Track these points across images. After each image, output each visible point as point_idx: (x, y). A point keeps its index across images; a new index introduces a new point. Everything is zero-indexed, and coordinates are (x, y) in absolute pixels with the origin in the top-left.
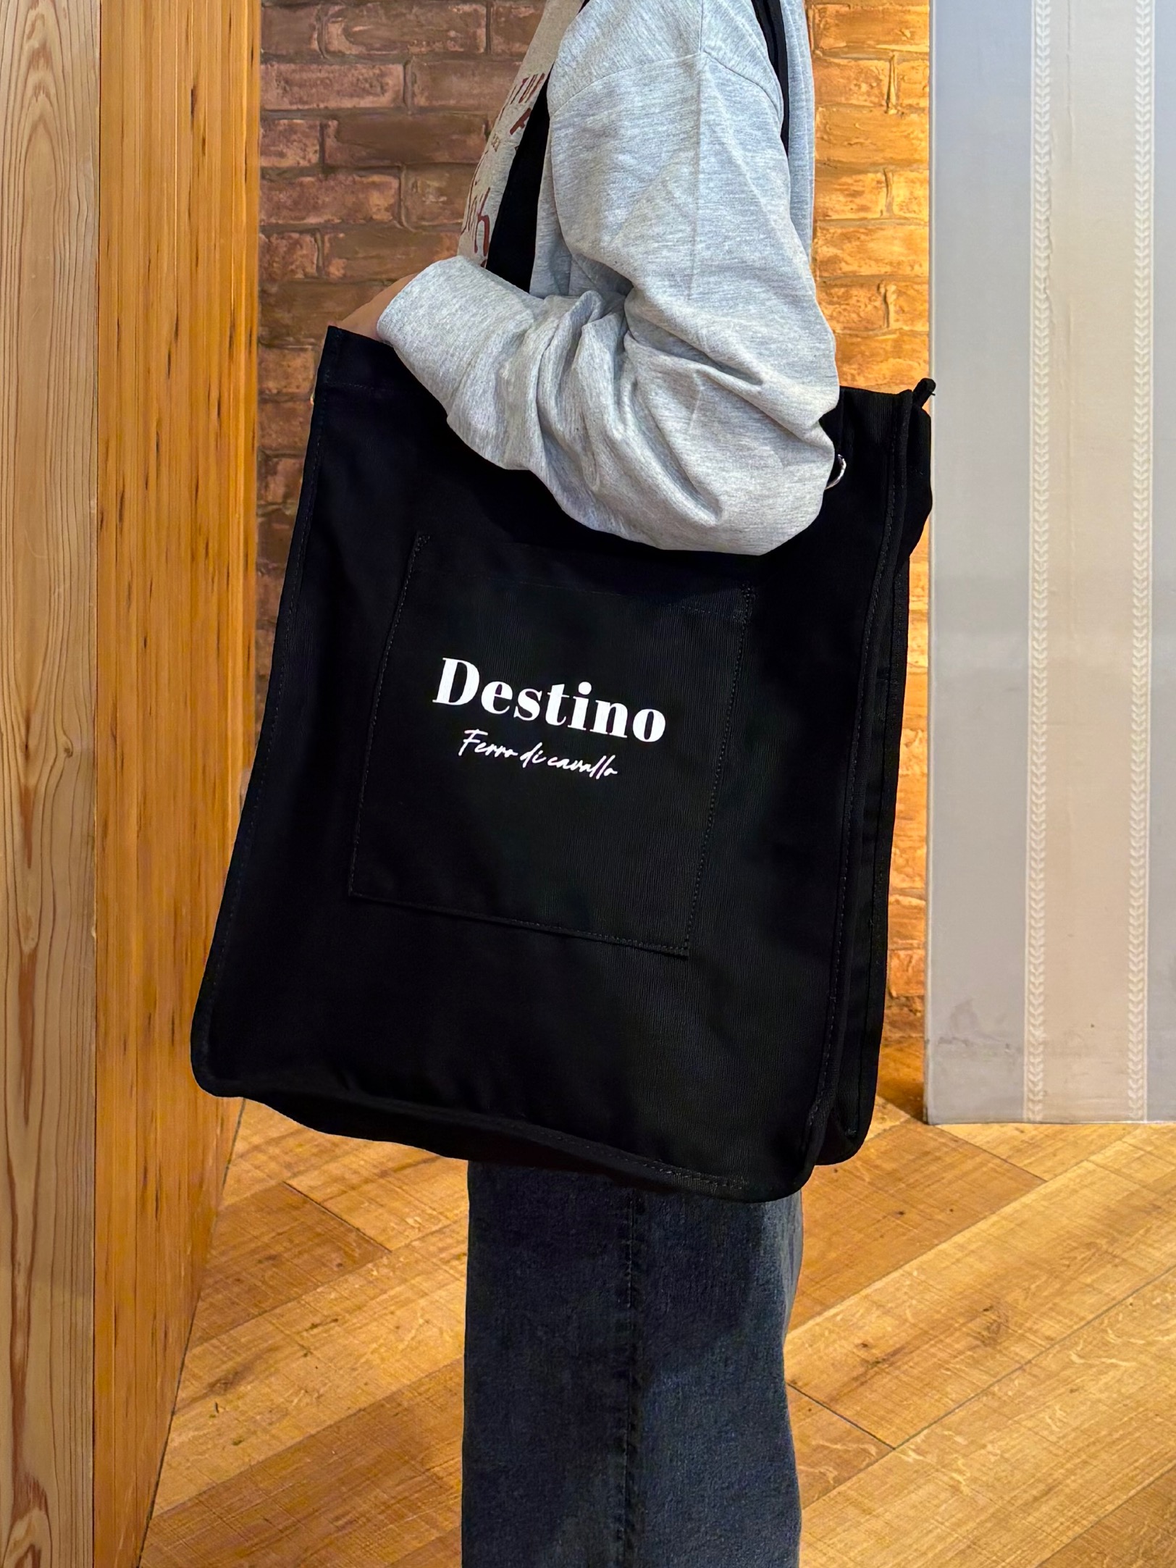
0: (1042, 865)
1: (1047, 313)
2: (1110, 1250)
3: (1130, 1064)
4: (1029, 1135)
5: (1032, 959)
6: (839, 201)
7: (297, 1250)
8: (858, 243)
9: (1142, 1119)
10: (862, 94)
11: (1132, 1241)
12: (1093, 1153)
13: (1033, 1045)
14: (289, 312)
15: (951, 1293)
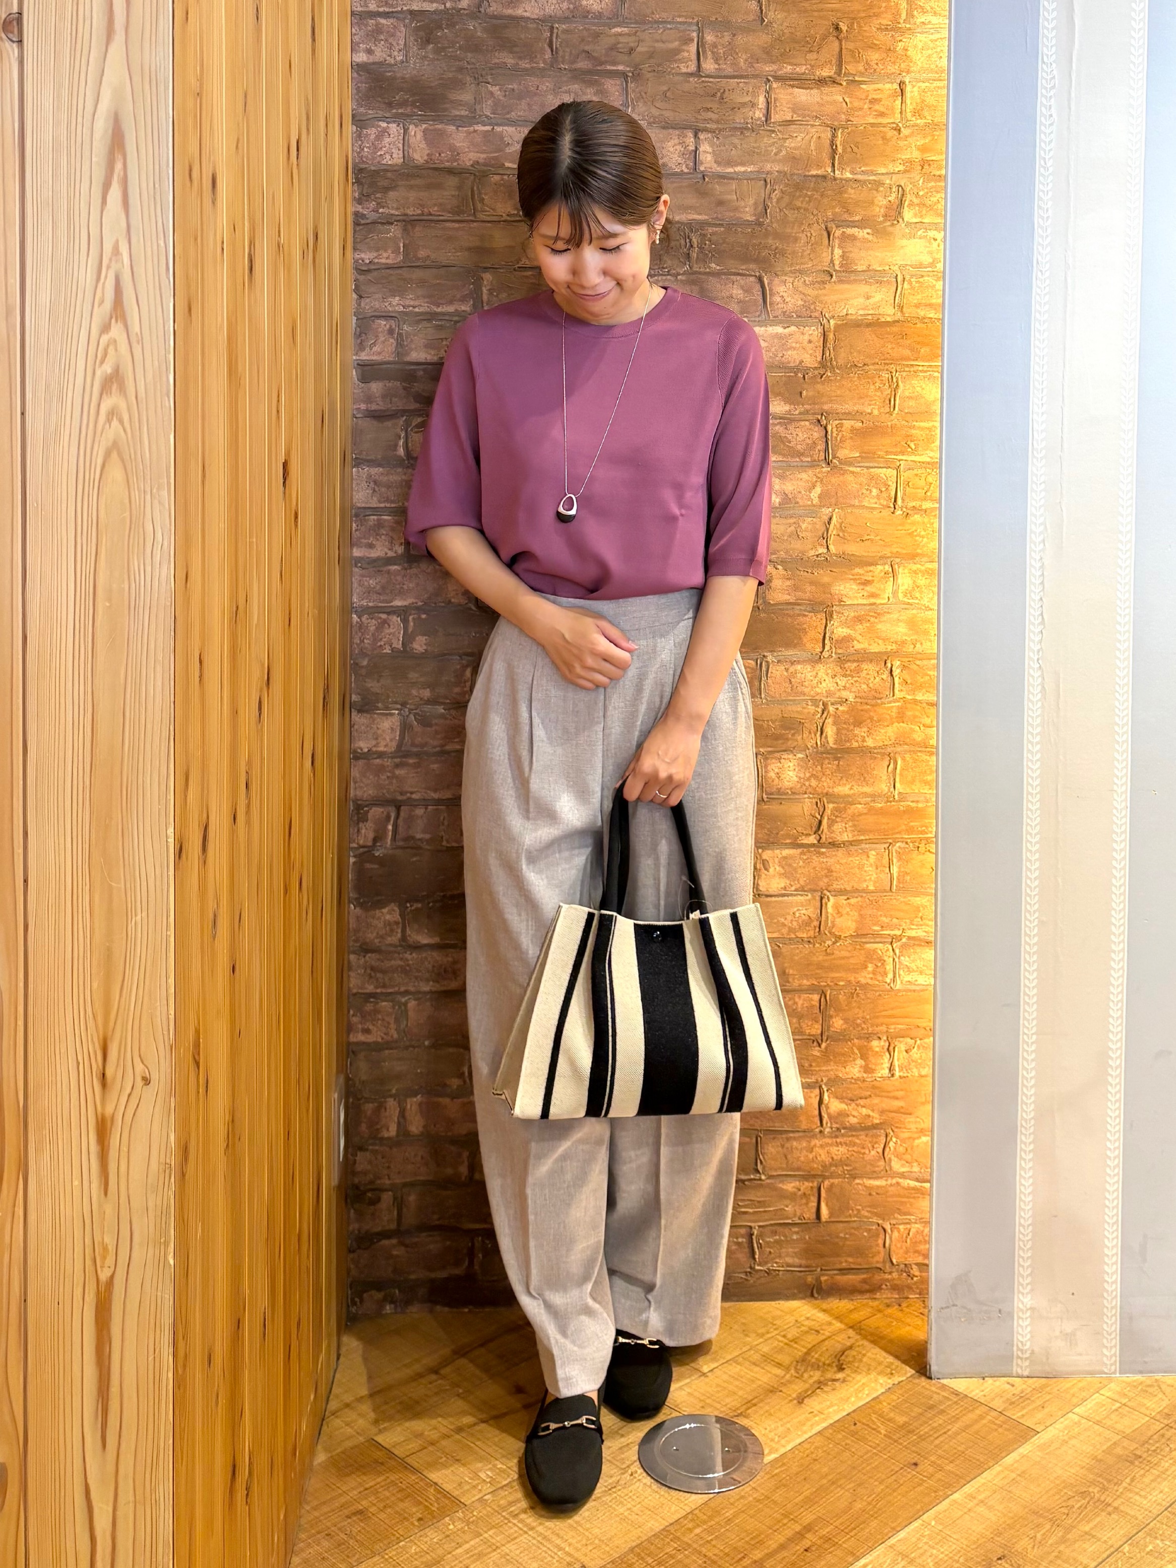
0: (1031, 1155)
1: (1040, 680)
2: (1102, 1499)
3: (1105, 1326)
4: (1020, 1388)
5: (1021, 1236)
6: (852, 589)
7: (381, 1505)
8: (868, 625)
9: (1115, 1373)
10: (873, 497)
11: (1121, 1490)
12: (1076, 1406)
13: (1022, 1310)
14: (378, 681)
15: (965, 1543)
